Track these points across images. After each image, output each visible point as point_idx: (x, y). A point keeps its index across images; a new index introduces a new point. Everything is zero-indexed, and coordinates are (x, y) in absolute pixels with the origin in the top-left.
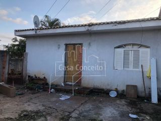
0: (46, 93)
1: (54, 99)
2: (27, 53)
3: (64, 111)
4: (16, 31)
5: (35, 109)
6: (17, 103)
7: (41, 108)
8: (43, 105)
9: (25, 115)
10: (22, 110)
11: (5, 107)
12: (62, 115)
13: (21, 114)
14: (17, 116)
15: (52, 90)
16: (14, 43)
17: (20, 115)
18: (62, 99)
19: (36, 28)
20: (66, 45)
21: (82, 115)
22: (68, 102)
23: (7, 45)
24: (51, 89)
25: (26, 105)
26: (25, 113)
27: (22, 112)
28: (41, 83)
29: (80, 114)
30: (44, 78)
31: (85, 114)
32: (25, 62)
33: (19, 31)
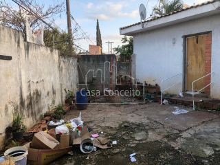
0: (156, 104)
1: (164, 112)
2: (135, 55)
3: (173, 128)
4: (121, 29)
5: (138, 122)
6: (120, 112)
7: (145, 121)
8: (148, 119)
9: (126, 127)
10: (124, 120)
11: (109, 115)
12: (168, 132)
13: (122, 124)
14: (117, 125)
15: (165, 101)
16: (124, 44)
17: (120, 126)
18: (176, 113)
19: (143, 21)
20: (185, 37)
21: (198, 136)
22: (183, 119)
23: (116, 47)
24: (163, 100)
25: (129, 115)
26: (126, 124)
27: (124, 122)
28: (153, 92)
29: (195, 135)
30: (157, 85)
31: (203, 135)
32: (133, 66)
33: (124, 28)
